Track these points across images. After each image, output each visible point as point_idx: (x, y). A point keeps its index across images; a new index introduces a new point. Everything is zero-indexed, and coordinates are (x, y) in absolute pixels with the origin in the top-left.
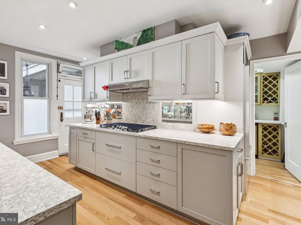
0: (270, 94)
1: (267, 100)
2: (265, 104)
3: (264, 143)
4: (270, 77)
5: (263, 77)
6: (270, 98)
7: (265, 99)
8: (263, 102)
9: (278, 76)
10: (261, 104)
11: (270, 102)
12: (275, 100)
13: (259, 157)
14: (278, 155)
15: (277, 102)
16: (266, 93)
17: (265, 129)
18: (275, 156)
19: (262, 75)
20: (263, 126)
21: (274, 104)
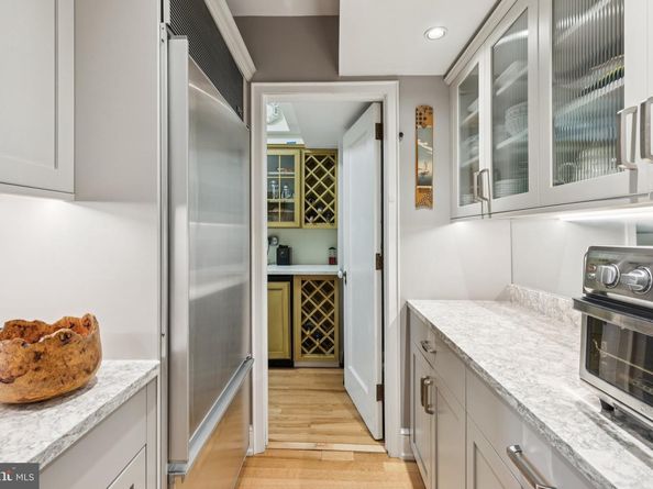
0: (320, 202)
1: (315, 214)
2: (310, 225)
3: (307, 326)
4: (320, 158)
5: (306, 157)
6: (319, 210)
7: (311, 214)
8: (306, 221)
9: (333, 157)
10: (301, 227)
11: (320, 220)
12: (329, 215)
13: (296, 365)
14: (333, 352)
15: (333, 221)
16: (311, 197)
17: (308, 289)
18: (328, 355)
19: (304, 152)
20: (303, 282)
21: (327, 225)
